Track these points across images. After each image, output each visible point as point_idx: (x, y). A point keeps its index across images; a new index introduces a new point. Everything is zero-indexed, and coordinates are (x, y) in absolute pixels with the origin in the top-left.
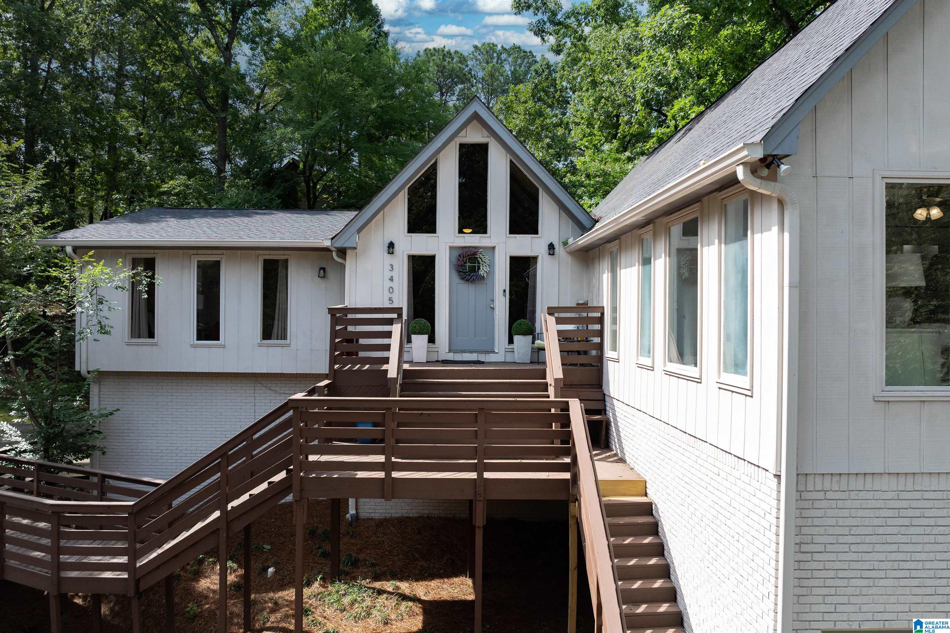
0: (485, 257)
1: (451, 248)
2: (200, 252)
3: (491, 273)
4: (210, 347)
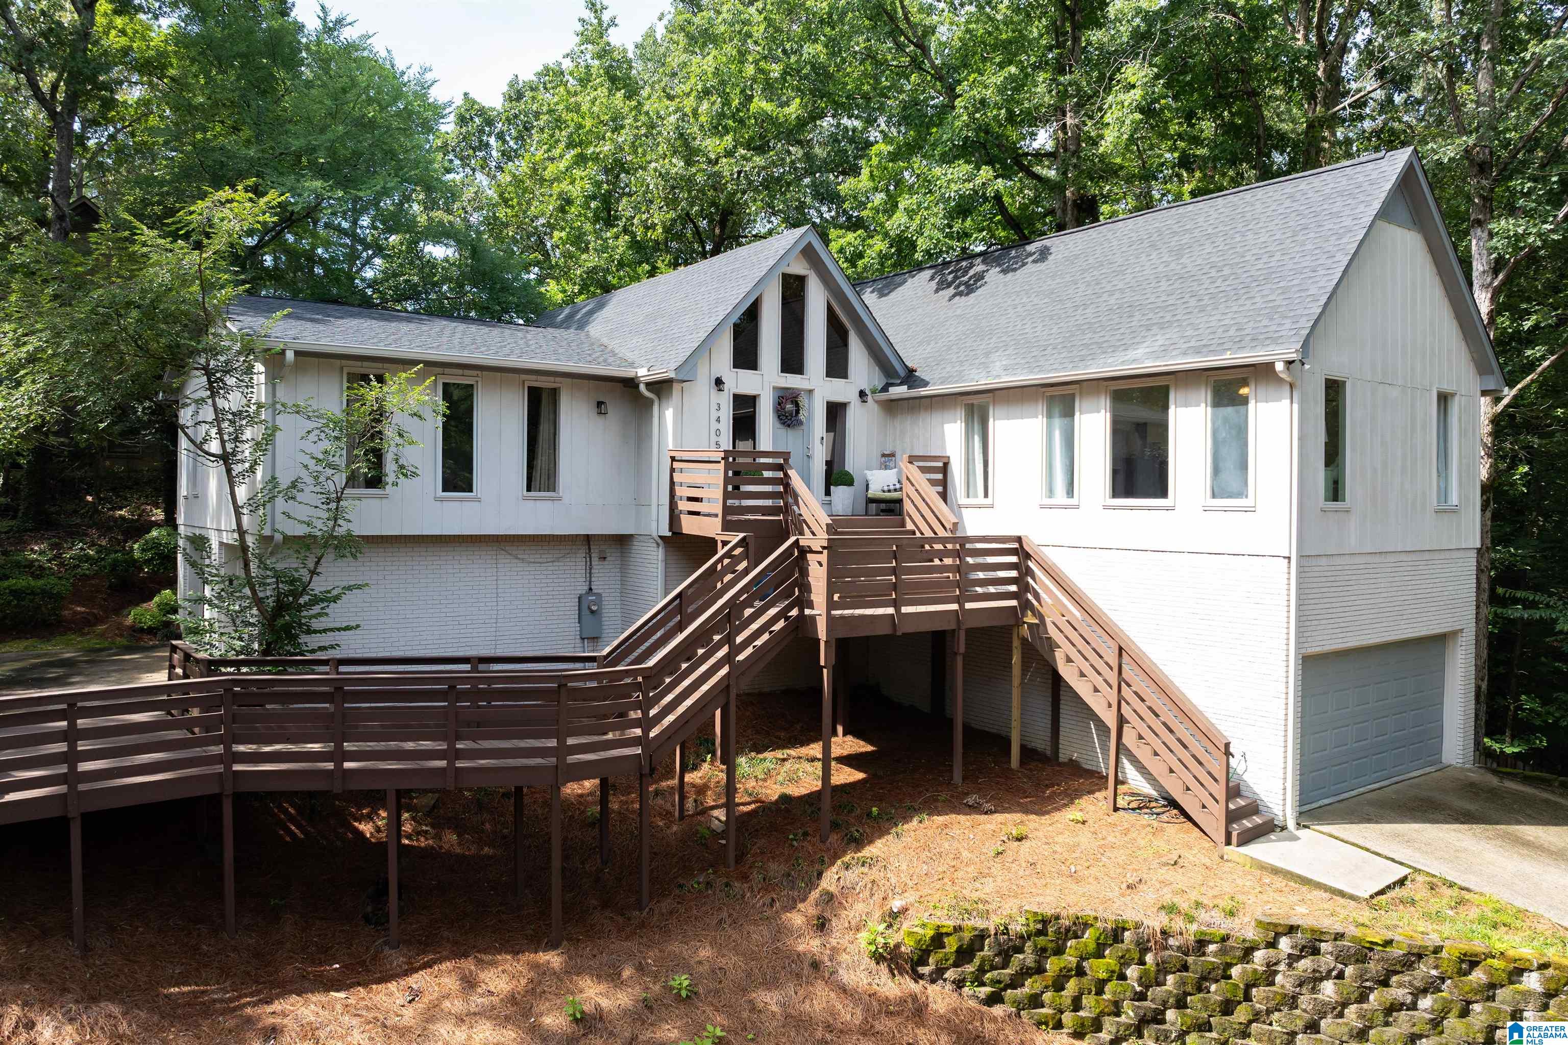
0: (803, 401)
1: (774, 388)
2: (447, 371)
3: (810, 417)
4: (461, 500)
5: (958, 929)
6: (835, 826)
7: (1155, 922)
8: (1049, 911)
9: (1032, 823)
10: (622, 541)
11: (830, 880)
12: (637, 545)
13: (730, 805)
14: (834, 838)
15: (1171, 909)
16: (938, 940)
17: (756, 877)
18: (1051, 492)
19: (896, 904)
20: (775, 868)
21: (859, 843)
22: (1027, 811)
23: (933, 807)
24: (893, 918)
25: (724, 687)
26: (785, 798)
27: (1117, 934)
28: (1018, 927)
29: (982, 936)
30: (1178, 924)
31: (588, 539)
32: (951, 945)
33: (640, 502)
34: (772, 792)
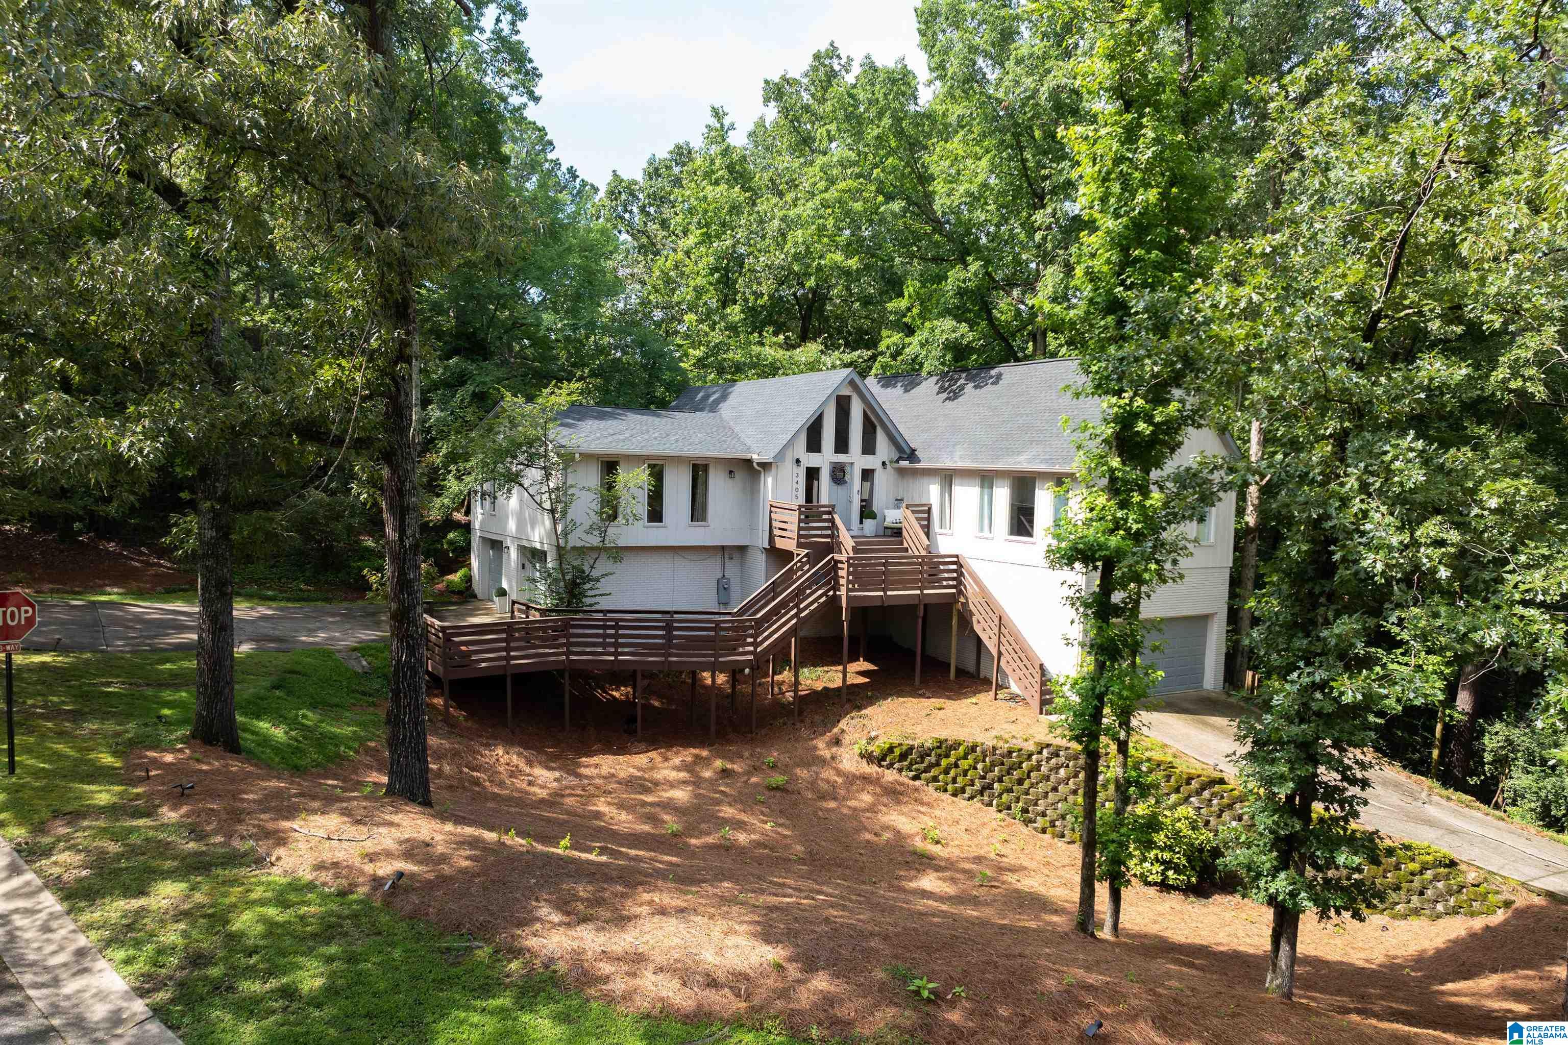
0: (848, 469)
1: (830, 463)
2: (650, 461)
4: (657, 527)
5: (900, 745)
6: (849, 700)
7: (990, 743)
8: (943, 737)
9: (948, 704)
10: (742, 550)
11: (843, 724)
12: (750, 551)
13: (796, 691)
14: (847, 706)
15: (999, 738)
16: (891, 749)
17: (808, 721)
18: (982, 530)
19: (873, 734)
20: (817, 718)
21: (860, 708)
22: (949, 698)
23: (900, 694)
24: (871, 740)
25: (793, 631)
26: (825, 689)
27: (973, 749)
28: (928, 744)
29: (911, 748)
30: (1000, 744)
31: (723, 548)
32: (897, 752)
33: (753, 528)
34: (819, 686)
